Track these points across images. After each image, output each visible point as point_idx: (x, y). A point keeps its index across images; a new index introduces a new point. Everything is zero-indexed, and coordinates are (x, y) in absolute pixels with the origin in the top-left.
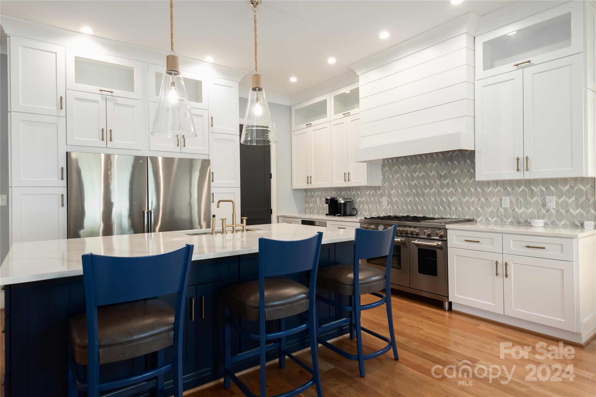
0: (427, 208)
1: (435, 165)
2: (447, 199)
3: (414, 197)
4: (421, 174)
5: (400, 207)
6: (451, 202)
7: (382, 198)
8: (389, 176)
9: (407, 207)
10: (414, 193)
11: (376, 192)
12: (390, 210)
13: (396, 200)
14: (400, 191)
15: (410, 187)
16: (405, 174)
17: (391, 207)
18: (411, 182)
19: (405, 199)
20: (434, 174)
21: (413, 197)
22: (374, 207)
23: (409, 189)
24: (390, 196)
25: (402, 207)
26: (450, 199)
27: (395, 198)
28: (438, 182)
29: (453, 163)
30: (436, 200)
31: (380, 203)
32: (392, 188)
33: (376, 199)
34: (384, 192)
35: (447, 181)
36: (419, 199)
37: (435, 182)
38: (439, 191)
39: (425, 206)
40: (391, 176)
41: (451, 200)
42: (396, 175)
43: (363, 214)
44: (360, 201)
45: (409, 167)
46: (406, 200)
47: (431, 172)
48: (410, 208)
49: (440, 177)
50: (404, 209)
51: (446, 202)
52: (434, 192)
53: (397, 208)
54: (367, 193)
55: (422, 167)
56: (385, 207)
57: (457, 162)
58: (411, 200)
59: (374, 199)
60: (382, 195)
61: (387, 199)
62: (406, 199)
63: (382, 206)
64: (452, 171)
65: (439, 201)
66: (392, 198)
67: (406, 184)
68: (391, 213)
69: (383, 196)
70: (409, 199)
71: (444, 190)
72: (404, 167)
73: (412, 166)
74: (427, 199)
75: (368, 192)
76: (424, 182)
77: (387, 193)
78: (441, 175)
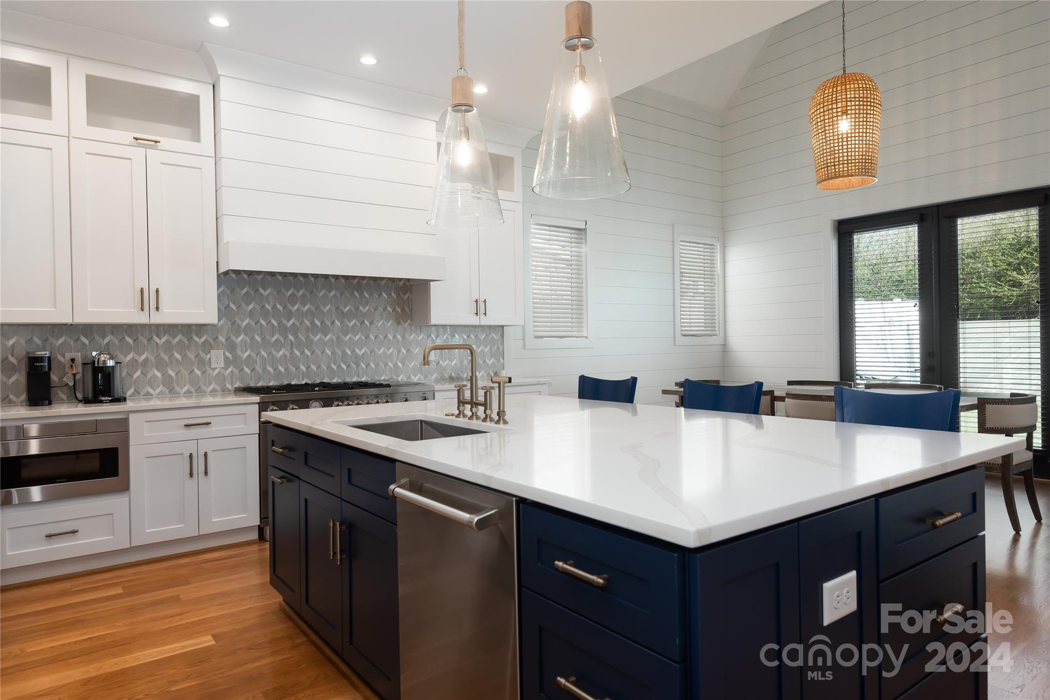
0: (317, 368)
1: (332, 293)
2: (353, 352)
3: (292, 348)
4: (307, 307)
5: (259, 369)
6: (359, 355)
7: (210, 352)
8: (228, 305)
9: (276, 369)
10: (292, 341)
11: (190, 339)
12: (232, 378)
13: (249, 355)
14: (258, 338)
15: (283, 330)
16: (269, 304)
17: (236, 371)
18: (284, 321)
19: (270, 354)
20: (330, 310)
21: (289, 351)
22: (185, 373)
23: (279, 334)
24: (231, 347)
25: (264, 369)
26: (357, 351)
27: (246, 351)
28: (337, 323)
29: (361, 294)
30: (333, 353)
31: (203, 364)
32: (238, 331)
33: (191, 356)
34: (216, 339)
35: (352, 323)
36: (302, 353)
37: (333, 323)
38: (338, 338)
39: (314, 364)
40: (233, 306)
41: (360, 353)
42: (248, 305)
43: (143, 393)
44: (134, 360)
45: (279, 292)
46: (273, 354)
47: (325, 306)
48: (282, 369)
49: (343, 316)
50: (269, 372)
51: (352, 355)
52: (331, 340)
53: (251, 372)
54: (160, 342)
55: (308, 295)
56: (217, 371)
57: (368, 294)
58: (285, 355)
59: (184, 356)
60: (207, 347)
61: (224, 353)
62: (274, 352)
63: (209, 370)
64: (361, 308)
65: (339, 355)
66: (239, 352)
67: (273, 325)
68: (236, 383)
69: (211, 348)
70: (281, 353)
71: (348, 337)
72: (268, 291)
73: (288, 291)
74: (318, 352)
75: (164, 339)
76: (312, 323)
77: (224, 341)
78: (343, 313)
